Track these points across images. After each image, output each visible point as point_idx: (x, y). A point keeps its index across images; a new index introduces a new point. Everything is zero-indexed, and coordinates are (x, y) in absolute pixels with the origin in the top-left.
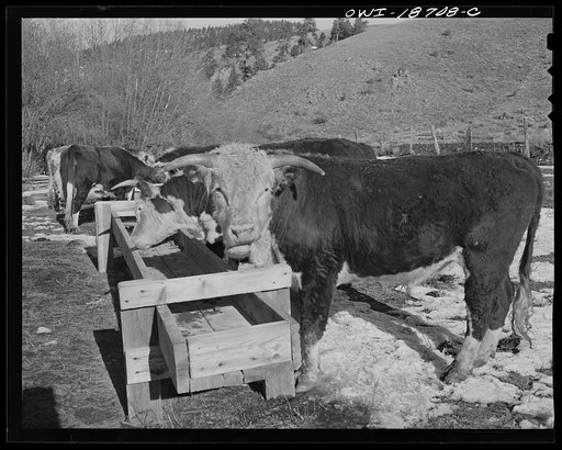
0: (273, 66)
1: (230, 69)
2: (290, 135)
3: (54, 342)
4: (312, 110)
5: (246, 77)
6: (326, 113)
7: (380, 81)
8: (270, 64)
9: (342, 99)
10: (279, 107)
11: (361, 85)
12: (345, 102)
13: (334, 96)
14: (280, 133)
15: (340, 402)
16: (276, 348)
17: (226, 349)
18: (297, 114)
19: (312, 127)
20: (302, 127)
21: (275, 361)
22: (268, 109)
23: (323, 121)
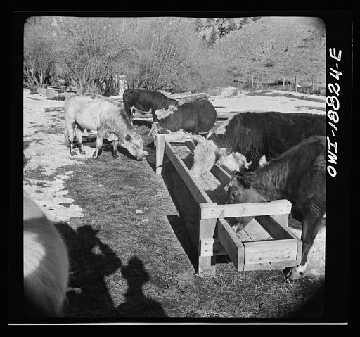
0: (240, 27)
1: (212, 28)
2: (248, 73)
3: (147, 220)
4: (264, 57)
5: (222, 35)
6: (274, 59)
7: (312, 39)
8: (238, 25)
9: (286, 51)
10: (242, 55)
11: (299, 42)
12: (287, 53)
13: (280, 49)
14: (242, 72)
15: (311, 278)
16: (289, 253)
17: (264, 252)
18: (254, 60)
19: (263, 69)
20: (257, 68)
21: (287, 260)
22: (235, 56)
23: (272, 65)
